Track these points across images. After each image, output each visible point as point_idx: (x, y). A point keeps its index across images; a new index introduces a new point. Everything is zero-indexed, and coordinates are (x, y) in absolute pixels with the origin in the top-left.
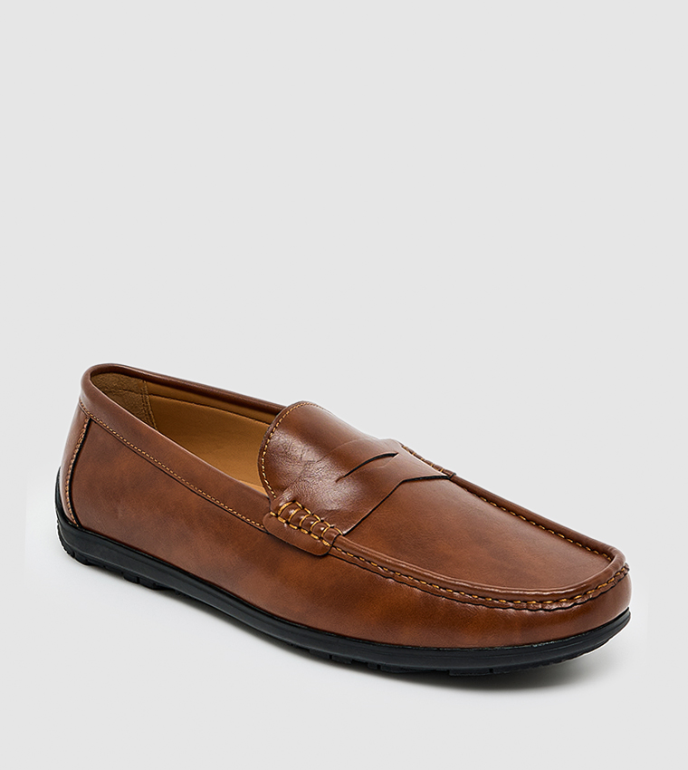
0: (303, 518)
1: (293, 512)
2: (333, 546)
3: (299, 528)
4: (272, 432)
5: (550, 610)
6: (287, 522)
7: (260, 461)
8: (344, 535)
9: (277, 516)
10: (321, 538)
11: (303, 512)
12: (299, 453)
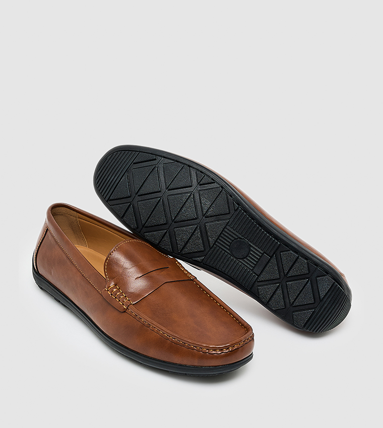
0: (118, 293)
1: (115, 290)
2: (127, 308)
3: (116, 298)
4: (112, 252)
5: (211, 354)
6: (111, 294)
7: (105, 264)
8: (133, 304)
9: (108, 290)
10: (123, 304)
11: (118, 291)
12: (122, 264)
